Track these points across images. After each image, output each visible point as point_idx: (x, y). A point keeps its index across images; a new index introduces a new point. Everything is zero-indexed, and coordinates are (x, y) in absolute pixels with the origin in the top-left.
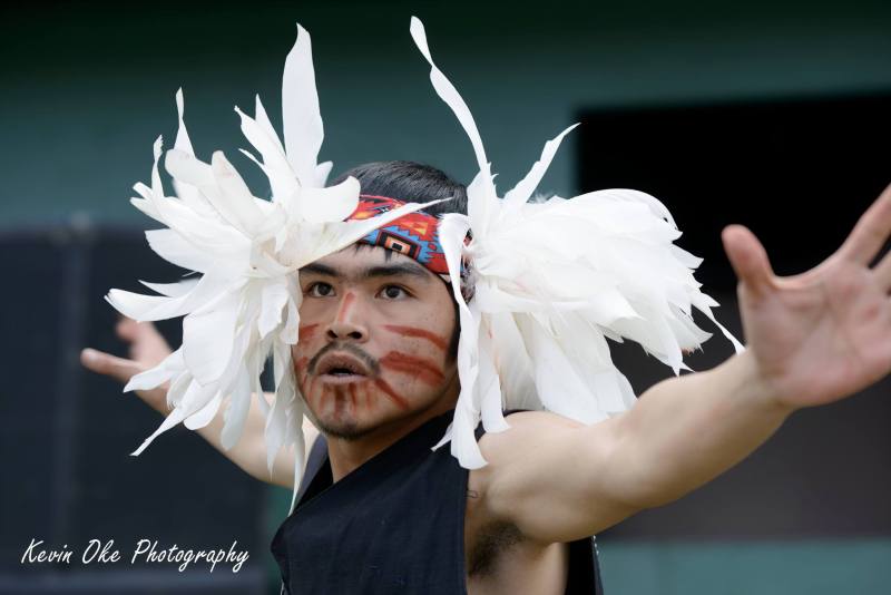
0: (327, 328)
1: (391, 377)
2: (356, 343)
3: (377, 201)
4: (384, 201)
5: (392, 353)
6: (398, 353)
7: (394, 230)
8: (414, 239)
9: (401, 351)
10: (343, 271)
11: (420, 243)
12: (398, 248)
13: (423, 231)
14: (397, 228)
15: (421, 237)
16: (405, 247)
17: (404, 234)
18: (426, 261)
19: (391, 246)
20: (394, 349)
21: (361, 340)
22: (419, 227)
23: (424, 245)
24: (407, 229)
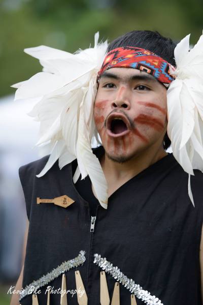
0: (113, 102)
1: (139, 127)
2: (125, 110)
3: (136, 50)
4: (139, 50)
5: (141, 115)
6: (143, 115)
7: (143, 63)
8: (152, 67)
9: (145, 114)
10: (121, 77)
11: (155, 69)
12: (145, 70)
13: (156, 64)
14: (145, 62)
15: (156, 67)
16: (149, 71)
17: (148, 65)
18: (158, 77)
19: (142, 69)
20: (141, 113)
21: (128, 108)
22: (154, 62)
23: (156, 70)
24: (149, 62)
